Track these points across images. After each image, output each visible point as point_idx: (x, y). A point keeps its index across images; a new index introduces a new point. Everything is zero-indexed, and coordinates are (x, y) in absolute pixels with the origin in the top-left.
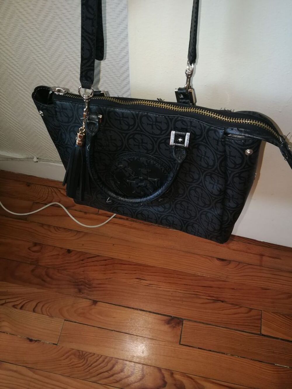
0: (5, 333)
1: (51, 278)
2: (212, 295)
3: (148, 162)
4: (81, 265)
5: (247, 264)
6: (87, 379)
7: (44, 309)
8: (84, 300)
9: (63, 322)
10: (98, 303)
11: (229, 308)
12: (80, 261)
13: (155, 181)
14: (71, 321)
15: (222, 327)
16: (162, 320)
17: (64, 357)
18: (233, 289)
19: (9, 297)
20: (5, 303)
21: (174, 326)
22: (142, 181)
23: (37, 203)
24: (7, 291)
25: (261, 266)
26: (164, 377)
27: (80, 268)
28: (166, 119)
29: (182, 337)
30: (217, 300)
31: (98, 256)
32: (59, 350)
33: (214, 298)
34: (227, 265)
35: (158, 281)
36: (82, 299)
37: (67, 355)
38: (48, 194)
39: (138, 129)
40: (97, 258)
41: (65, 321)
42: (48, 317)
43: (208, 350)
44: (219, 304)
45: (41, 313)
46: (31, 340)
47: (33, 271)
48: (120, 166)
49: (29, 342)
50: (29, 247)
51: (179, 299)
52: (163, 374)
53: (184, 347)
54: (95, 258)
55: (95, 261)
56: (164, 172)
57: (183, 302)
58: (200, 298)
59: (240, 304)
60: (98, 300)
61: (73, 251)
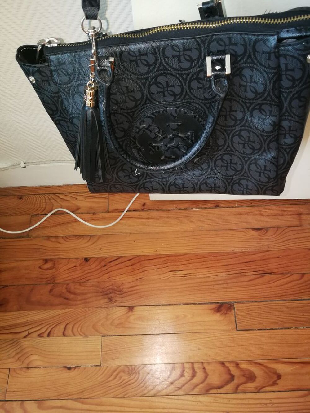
0: (37, 367)
1: (75, 294)
2: (258, 269)
3: (178, 112)
4: (104, 272)
5: (286, 228)
6: (145, 394)
7: (75, 330)
8: (118, 309)
9: (101, 339)
10: (135, 308)
11: (279, 279)
12: (101, 268)
13: (188, 136)
14: (110, 336)
15: (278, 301)
16: (210, 309)
17: (112, 377)
18: (279, 257)
19: (31, 326)
20: (29, 334)
21: (225, 312)
22: (172, 139)
23: (36, 215)
24: (27, 321)
25: (301, 226)
26: (229, 370)
27: (103, 275)
28: (197, 42)
29: (237, 322)
30: (264, 273)
31: (121, 257)
32: (104, 372)
33: (260, 272)
34: (266, 233)
35: (195, 269)
36: (115, 308)
37: (115, 374)
38: (46, 202)
39: (162, 67)
40: (120, 259)
41: (103, 337)
42: (82, 337)
43: (269, 328)
44: (268, 277)
45: (73, 335)
46: (69, 368)
47: (51, 291)
48: (142, 126)
49: (68, 371)
50: (41, 266)
51: (222, 282)
52: (227, 367)
53: (243, 332)
54: (117, 261)
55: (119, 263)
56: (198, 120)
57: (228, 284)
58: (245, 276)
59: (290, 272)
60: (133, 305)
61: (91, 258)
